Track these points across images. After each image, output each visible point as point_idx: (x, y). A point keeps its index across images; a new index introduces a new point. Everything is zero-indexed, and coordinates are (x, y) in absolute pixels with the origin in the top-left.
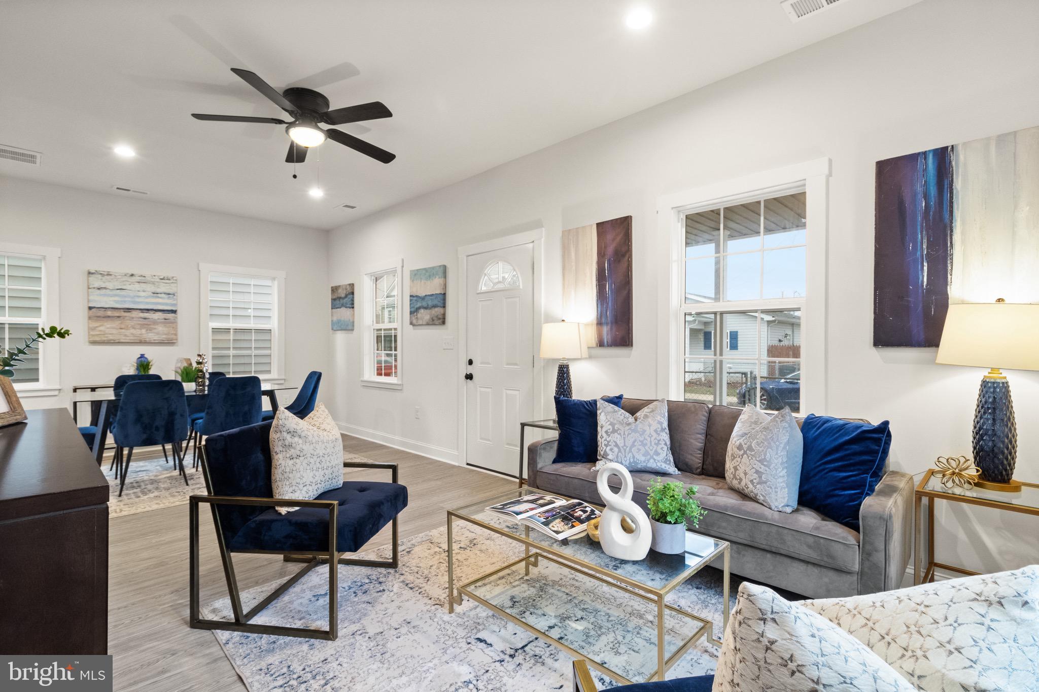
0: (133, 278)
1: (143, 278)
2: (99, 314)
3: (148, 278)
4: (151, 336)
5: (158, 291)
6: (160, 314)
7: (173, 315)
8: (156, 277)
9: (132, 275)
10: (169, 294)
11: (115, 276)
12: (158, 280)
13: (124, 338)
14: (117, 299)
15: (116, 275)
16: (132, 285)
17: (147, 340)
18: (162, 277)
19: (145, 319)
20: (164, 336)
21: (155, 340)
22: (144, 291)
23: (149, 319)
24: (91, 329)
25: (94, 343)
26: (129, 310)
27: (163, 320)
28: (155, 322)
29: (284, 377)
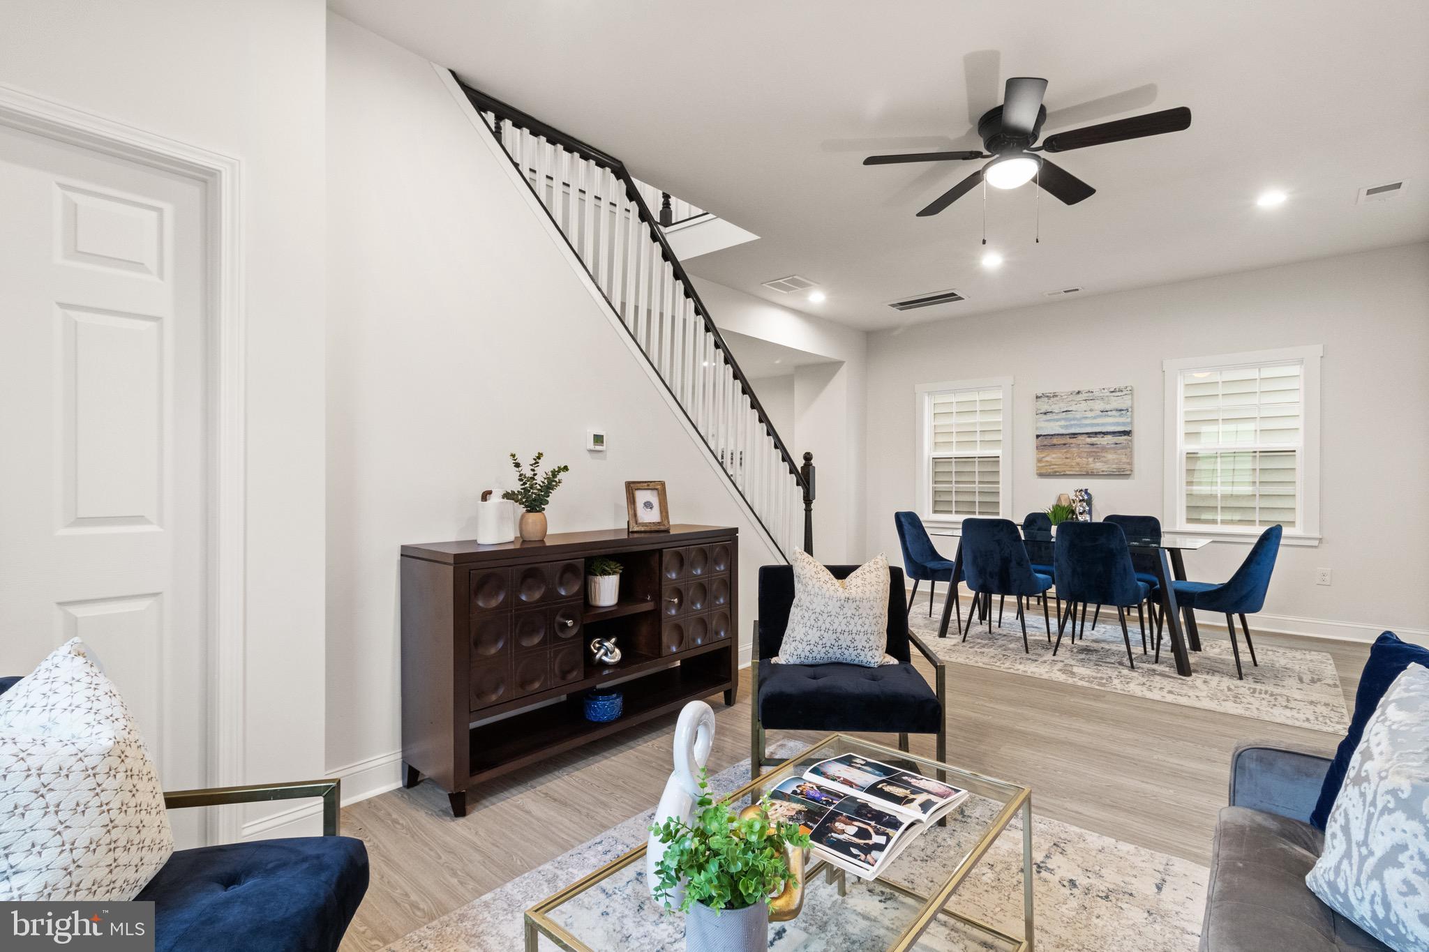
0: (1080, 395)
1: (1091, 394)
2: (1045, 443)
3: (1096, 394)
4: (1099, 466)
5: (1108, 407)
6: (1109, 437)
7: (1126, 437)
8: (1106, 391)
9: (1079, 392)
10: (1121, 410)
11: (1061, 396)
12: (1108, 394)
13: (1069, 469)
14: (1063, 423)
15: (1063, 395)
16: (1078, 405)
17: (1095, 471)
18: (1112, 390)
19: (1093, 445)
20: (1114, 466)
21: (1103, 471)
22: (1091, 410)
23: (1097, 444)
24: (1039, 461)
25: (1041, 475)
26: (1074, 435)
27: (1113, 446)
28: (1104, 449)
29: (1317, 535)
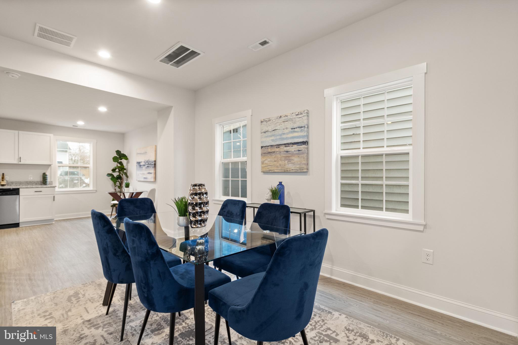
0: (281, 119)
1: (286, 117)
2: (265, 152)
3: (289, 117)
4: (290, 166)
5: (295, 126)
6: (295, 146)
7: (304, 146)
8: (294, 114)
9: (281, 117)
10: (302, 127)
11: (272, 120)
12: (295, 117)
13: (276, 168)
14: (273, 138)
15: (273, 119)
16: (280, 125)
17: (288, 170)
18: (297, 113)
19: (287, 152)
20: (298, 166)
21: (292, 170)
22: (287, 128)
23: (289, 151)
24: (263, 163)
25: (265, 172)
26: (278, 146)
27: (297, 152)
28: (293, 155)
29: (423, 222)
